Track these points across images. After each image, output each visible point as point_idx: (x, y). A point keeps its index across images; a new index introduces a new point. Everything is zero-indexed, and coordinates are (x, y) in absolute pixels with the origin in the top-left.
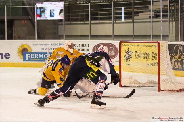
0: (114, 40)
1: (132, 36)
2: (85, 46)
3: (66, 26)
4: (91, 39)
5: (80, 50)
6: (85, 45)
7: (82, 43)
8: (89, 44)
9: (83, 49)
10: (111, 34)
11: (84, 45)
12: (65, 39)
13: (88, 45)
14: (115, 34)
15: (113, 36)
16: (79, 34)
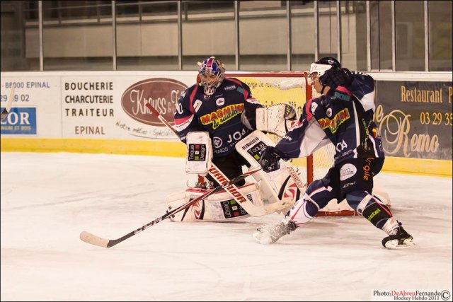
0: (182, 70)
1: (234, 56)
2: (99, 87)
3: (47, 31)
4: (117, 69)
5: (88, 99)
6: (100, 85)
7: (93, 81)
8: (111, 83)
9: (97, 97)
10: (176, 52)
11: (97, 86)
12: (44, 70)
13: (111, 86)
14: (185, 53)
15: (180, 59)
16: (86, 55)
